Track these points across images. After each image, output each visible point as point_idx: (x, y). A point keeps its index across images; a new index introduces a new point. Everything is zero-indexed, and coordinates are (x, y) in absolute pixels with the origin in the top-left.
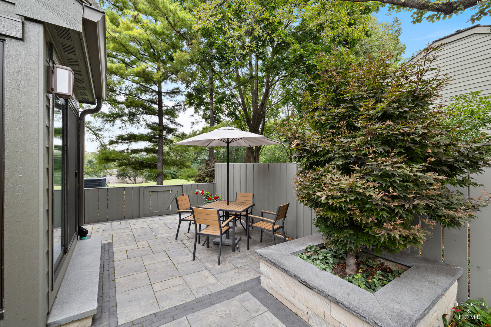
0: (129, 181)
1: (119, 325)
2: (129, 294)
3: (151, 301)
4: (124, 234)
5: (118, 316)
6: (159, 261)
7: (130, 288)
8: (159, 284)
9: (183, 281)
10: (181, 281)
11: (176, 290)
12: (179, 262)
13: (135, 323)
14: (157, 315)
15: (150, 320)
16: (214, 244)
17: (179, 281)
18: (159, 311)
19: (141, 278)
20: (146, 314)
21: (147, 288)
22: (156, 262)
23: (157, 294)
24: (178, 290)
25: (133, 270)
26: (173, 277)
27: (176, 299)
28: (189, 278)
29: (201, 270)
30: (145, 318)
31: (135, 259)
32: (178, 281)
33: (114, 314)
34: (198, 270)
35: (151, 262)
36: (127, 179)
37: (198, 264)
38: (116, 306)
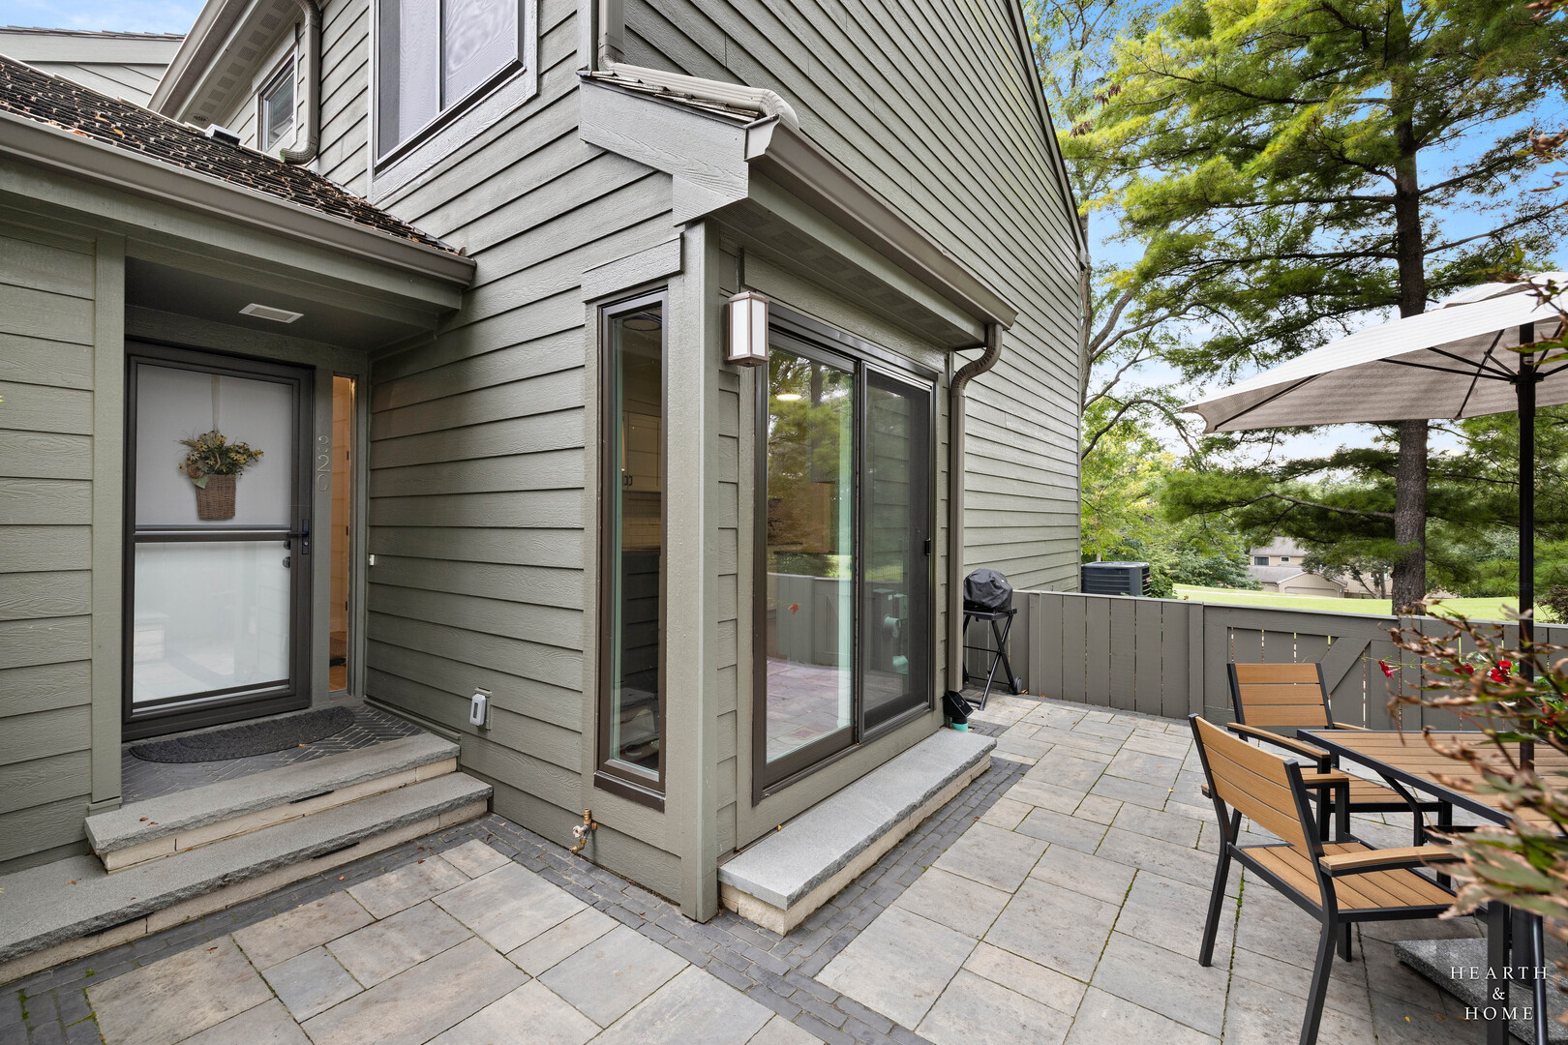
0: (1354, 586)
1: (815, 978)
2: (910, 924)
3: (927, 986)
4: (1085, 755)
5: (838, 957)
6: (1082, 887)
7: (928, 912)
8: (997, 955)
9: (1072, 1005)
10: (1068, 1000)
11: (1021, 1013)
12: (1138, 933)
13: (841, 1004)
14: (895, 1032)
15: (866, 1028)
16: (1403, 963)
17: (1061, 995)
18: (910, 1026)
19: (980, 904)
20: (880, 1007)
21: (963, 941)
22: (1071, 884)
23: (963, 981)
24: (1022, 1020)
25: (988, 870)
26: (1061, 965)
27: (987, 1037)
28: (1104, 1015)
29: (1189, 1020)
30: (868, 1012)
31: (1028, 840)
32: (1061, 992)
33: (837, 946)
34: (1178, 1014)
35: (1057, 877)
36: (1348, 577)
37: (1205, 992)
38: (860, 932)
